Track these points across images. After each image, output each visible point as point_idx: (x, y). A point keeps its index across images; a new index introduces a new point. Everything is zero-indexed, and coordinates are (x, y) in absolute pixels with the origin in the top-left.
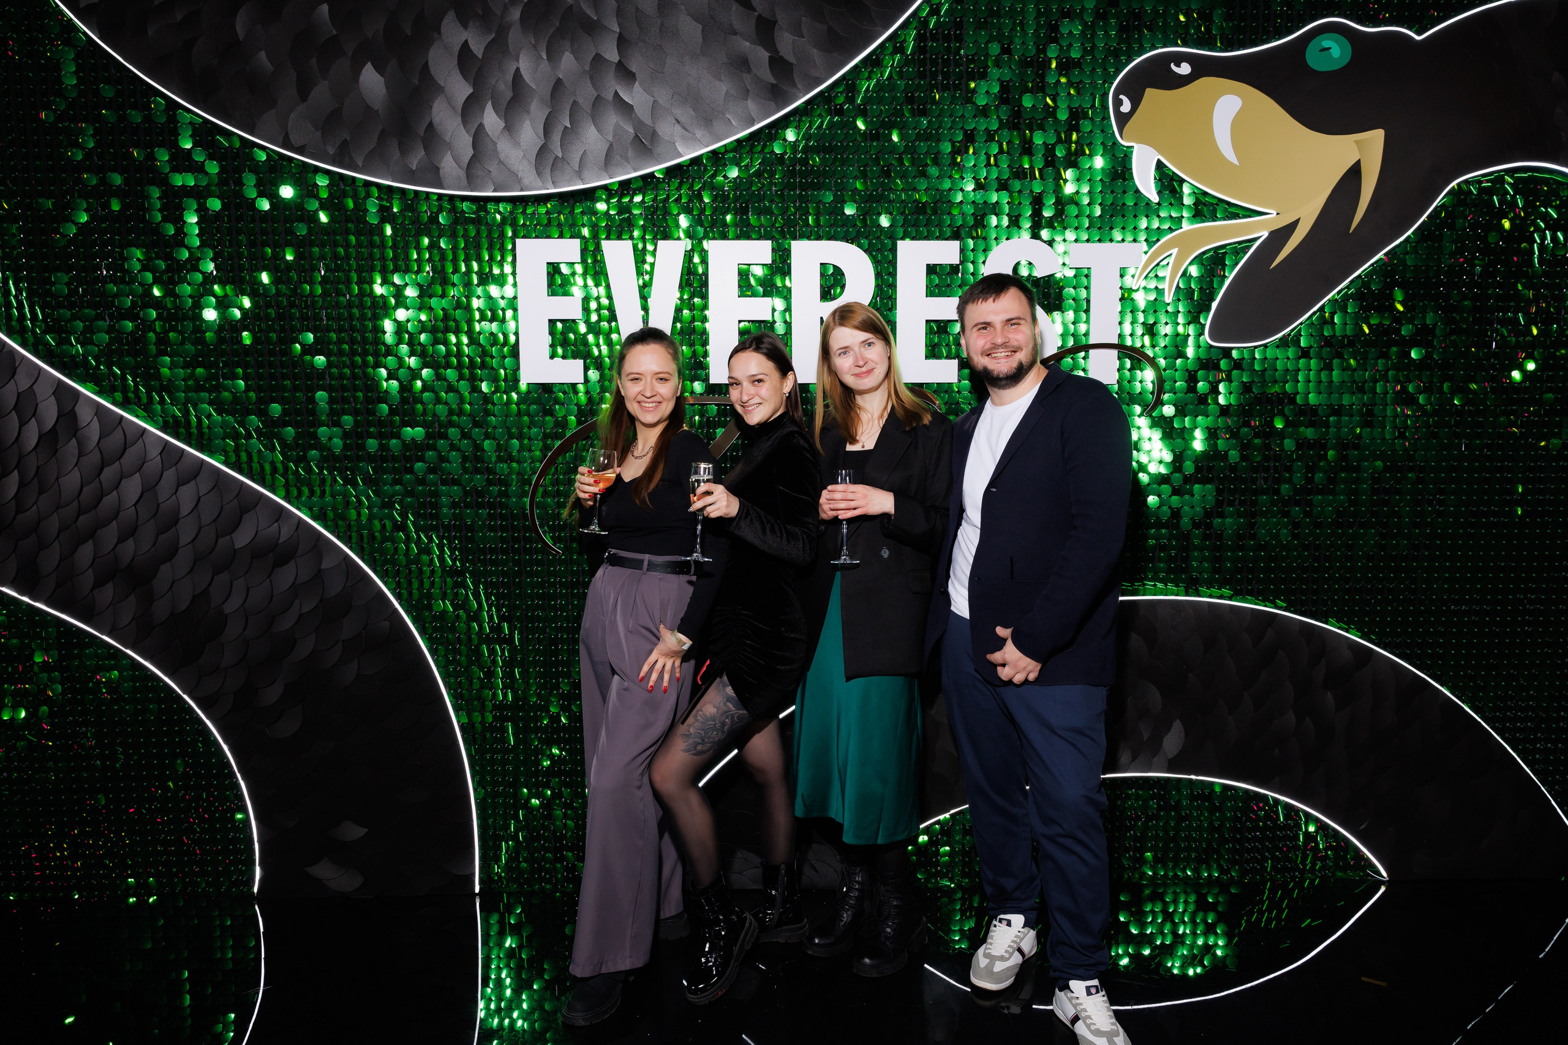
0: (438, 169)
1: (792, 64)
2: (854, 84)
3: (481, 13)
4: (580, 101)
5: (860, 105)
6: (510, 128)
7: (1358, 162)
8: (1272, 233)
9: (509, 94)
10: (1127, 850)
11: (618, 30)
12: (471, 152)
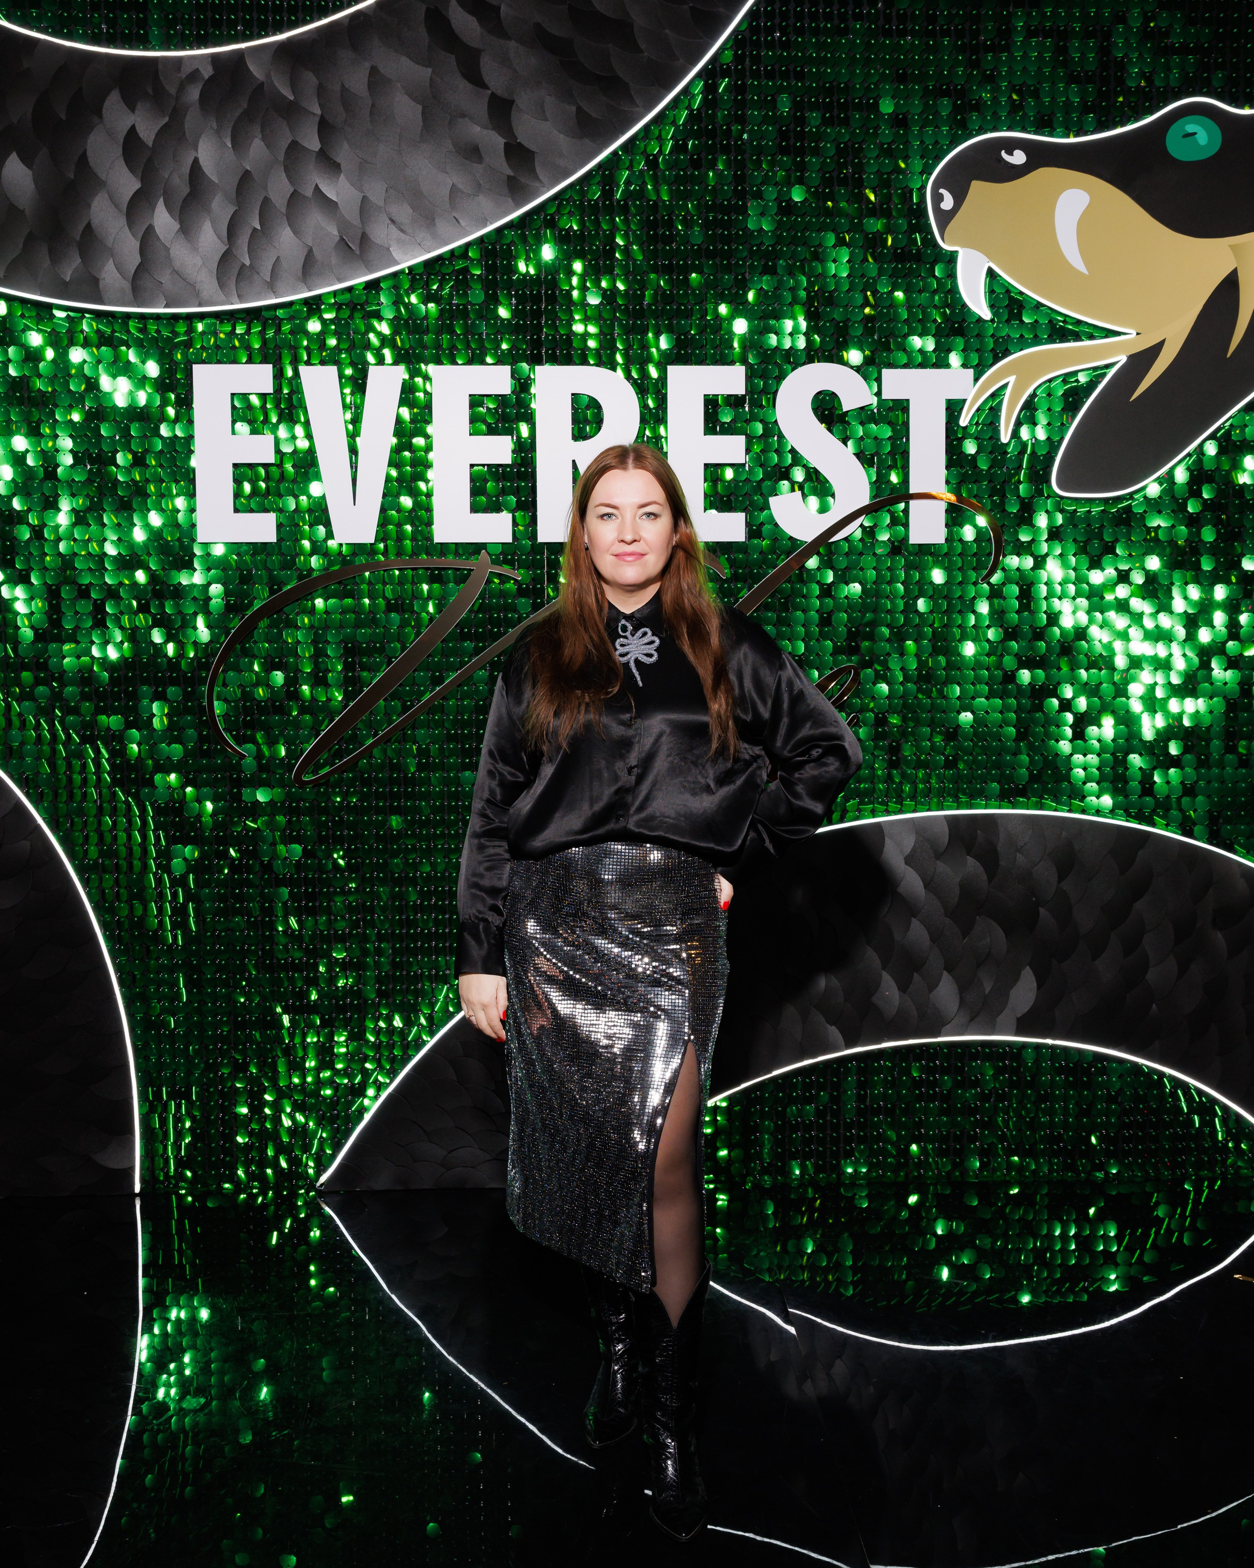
0: (96, 281)
1: (533, 153)
2: (612, 175)
3: (150, 91)
4: (273, 196)
5: (619, 201)
6: (186, 229)
7: (1235, 272)
8: (1131, 358)
9: (186, 190)
10: (974, 1139)
11: (318, 112)
12: (137, 260)
